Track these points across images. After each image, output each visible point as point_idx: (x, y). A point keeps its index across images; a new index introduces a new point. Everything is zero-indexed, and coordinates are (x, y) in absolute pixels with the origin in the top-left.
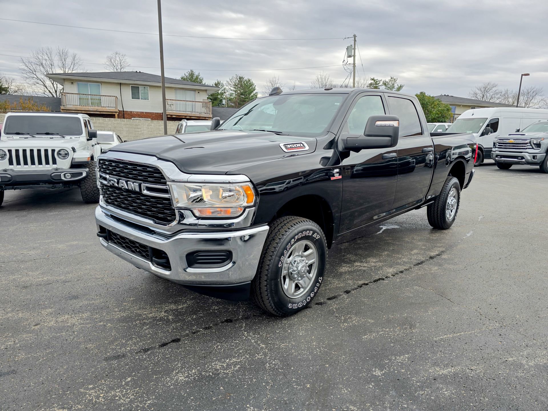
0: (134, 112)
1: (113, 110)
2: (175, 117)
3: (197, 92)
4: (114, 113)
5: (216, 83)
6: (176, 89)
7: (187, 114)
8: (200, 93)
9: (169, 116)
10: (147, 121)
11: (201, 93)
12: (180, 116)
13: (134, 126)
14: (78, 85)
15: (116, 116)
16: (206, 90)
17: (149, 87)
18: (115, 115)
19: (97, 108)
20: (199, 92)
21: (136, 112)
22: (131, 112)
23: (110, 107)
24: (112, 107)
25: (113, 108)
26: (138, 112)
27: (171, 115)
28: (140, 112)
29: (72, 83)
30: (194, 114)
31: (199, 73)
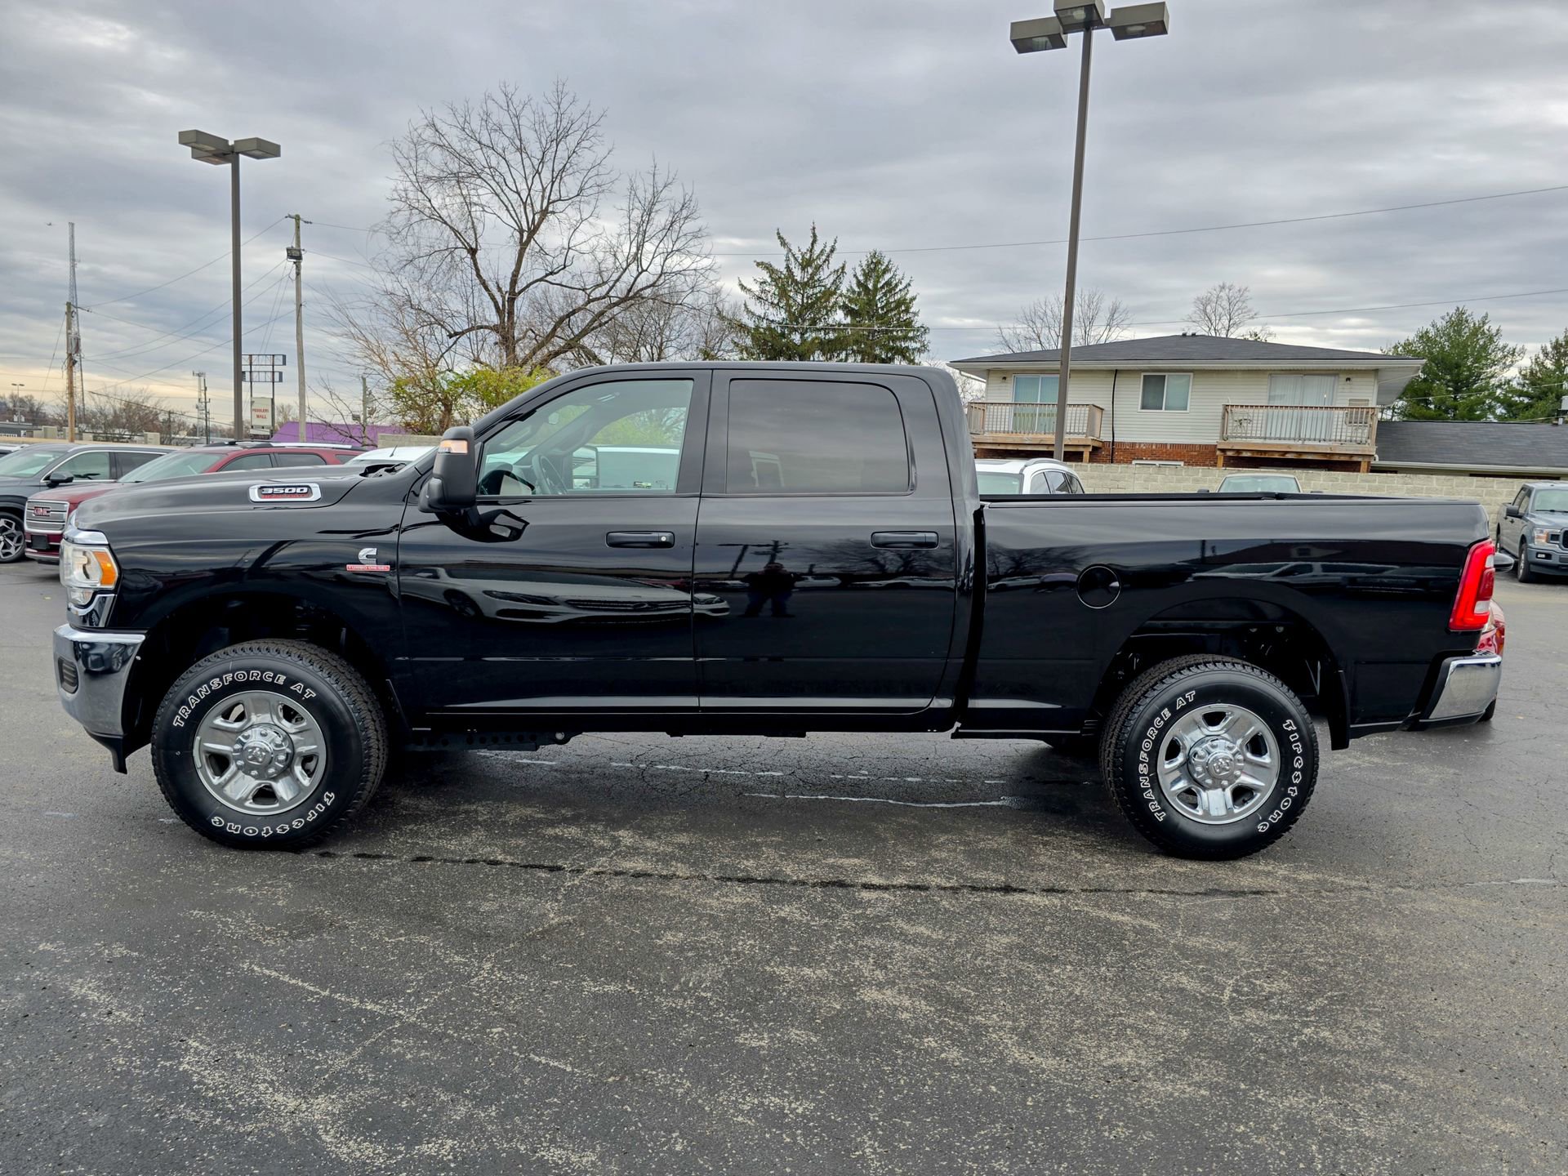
0: (1140, 444)
1: (1079, 440)
2: (1249, 454)
3: (1343, 378)
4: (1081, 449)
5: (1557, 340)
6: (1272, 373)
7: (1289, 446)
8: (1353, 380)
9: (1230, 454)
10: (1145, 469)
11: (1355, 380)
12: (1265, 452)
13: (1109, 482)
14: (1017, 382)
15: (1086, 456)
16: (1376, 371)
17: (1192, 374)
18: (1082, 453)
19: (1043, 436)
20: (1348, 379)
21: (1145, 444)
22: (1134, 444)
23: (1075, 433)
24: (1079, 433)
25: (1080, 436)
26: (1152, 444)
27: (1238, 451)
28: (1156, 444)
29: (1005, 378)
30: (1313, 446)
31: (1486, 317)
